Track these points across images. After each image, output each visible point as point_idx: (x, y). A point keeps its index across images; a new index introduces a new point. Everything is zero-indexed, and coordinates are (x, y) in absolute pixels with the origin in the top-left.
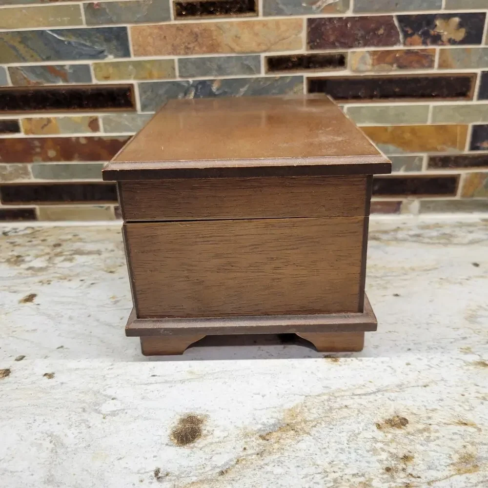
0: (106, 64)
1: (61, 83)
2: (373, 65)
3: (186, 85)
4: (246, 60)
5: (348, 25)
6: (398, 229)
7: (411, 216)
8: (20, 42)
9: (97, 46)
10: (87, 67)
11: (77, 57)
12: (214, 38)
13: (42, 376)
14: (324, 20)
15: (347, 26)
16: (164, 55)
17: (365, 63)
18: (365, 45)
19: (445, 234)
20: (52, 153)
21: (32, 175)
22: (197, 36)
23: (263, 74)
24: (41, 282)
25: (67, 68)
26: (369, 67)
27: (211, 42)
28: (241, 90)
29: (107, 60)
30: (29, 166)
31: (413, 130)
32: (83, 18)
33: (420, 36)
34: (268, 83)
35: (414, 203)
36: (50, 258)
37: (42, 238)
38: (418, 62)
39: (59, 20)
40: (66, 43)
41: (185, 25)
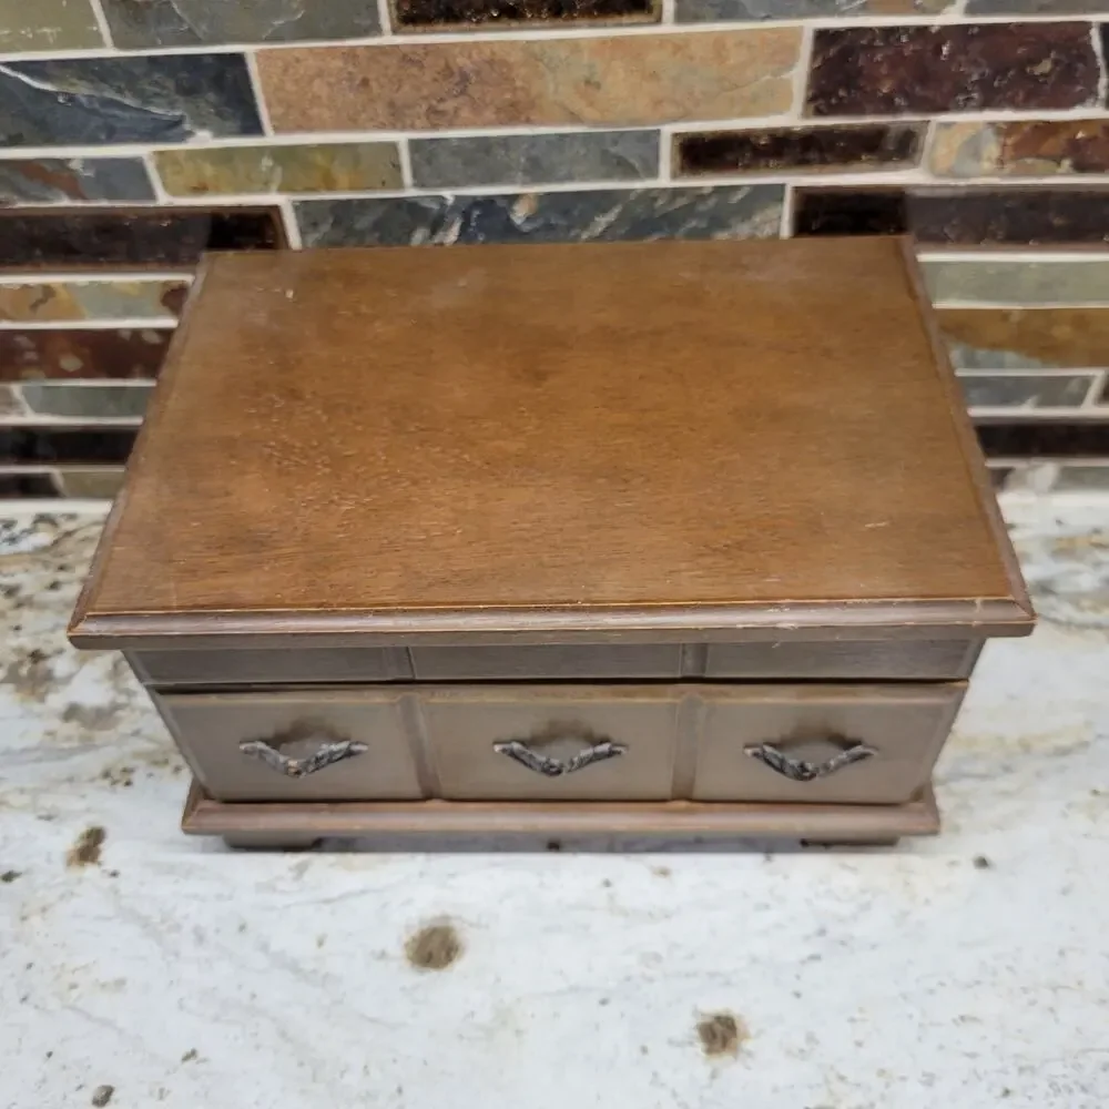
0: (192, 153)
1: (65, 202)
2: (1001, 162)
3: (435, 207)
4: (615, 143)
5: (945, 50)
9: (158, 106)
10: (135, 164)
11: (103, 137)
12: (519, 83)
14: (869, 36)
15: (941, 51)
17: (978, 157)
18: (986, 104)
20: (70, 362)
21: (26, 407)
22: (466, 79)
23: (665, 180)
24: (107, 774)
25: (74, 165)
26: (986, 165)
27: (508, 96)
28: (597, 219)
29: (190, 145)
30: (16, 389)
32: (103, 27)
34: (681, 202)
39: (27, 33)
40: (61, 100)
41: (425, 46)
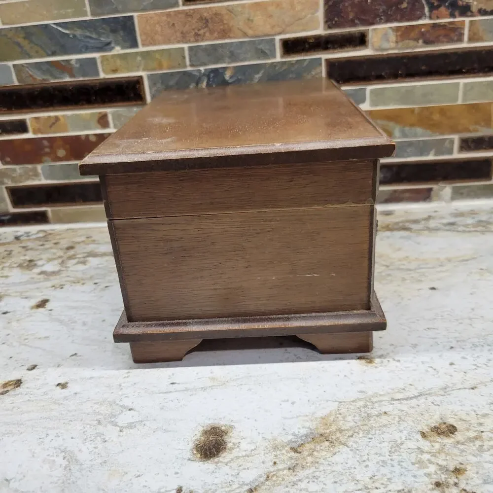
0: (113, 56)
1: (68, 79)
2: (397, 42)
3: (197, 74)
4: (260, 44)
6: (429, 218)
7: (443, 204)
8: (25, 38)
9: (104, 38)
10: (93, 60)
11: (83, 50)
12: (225, 22)
13: (55, 387)
15: (367, 1)
16: (173, 43)
17: (388, 41)
18: (387, 21)
19: (481, 221)
20: (61, 153)
21: (42, 177)
22: (207, 21)
23: (278, 58)
24: (53, 286)
25: (73, 62)
26: (393, 45)
27: (222, 27)
28: (255, 76)
29: (114, 52)
30: (39, 167)
31: (442, 111)
32: (88, 8)
33: (448, 8)
34: (285, 67)
35: (446, 189)
36: (63, 262)
37: (55, 241)
38: (446, 36)
39: (63, 12)
40: (71, 36)
41: (194, 10)
